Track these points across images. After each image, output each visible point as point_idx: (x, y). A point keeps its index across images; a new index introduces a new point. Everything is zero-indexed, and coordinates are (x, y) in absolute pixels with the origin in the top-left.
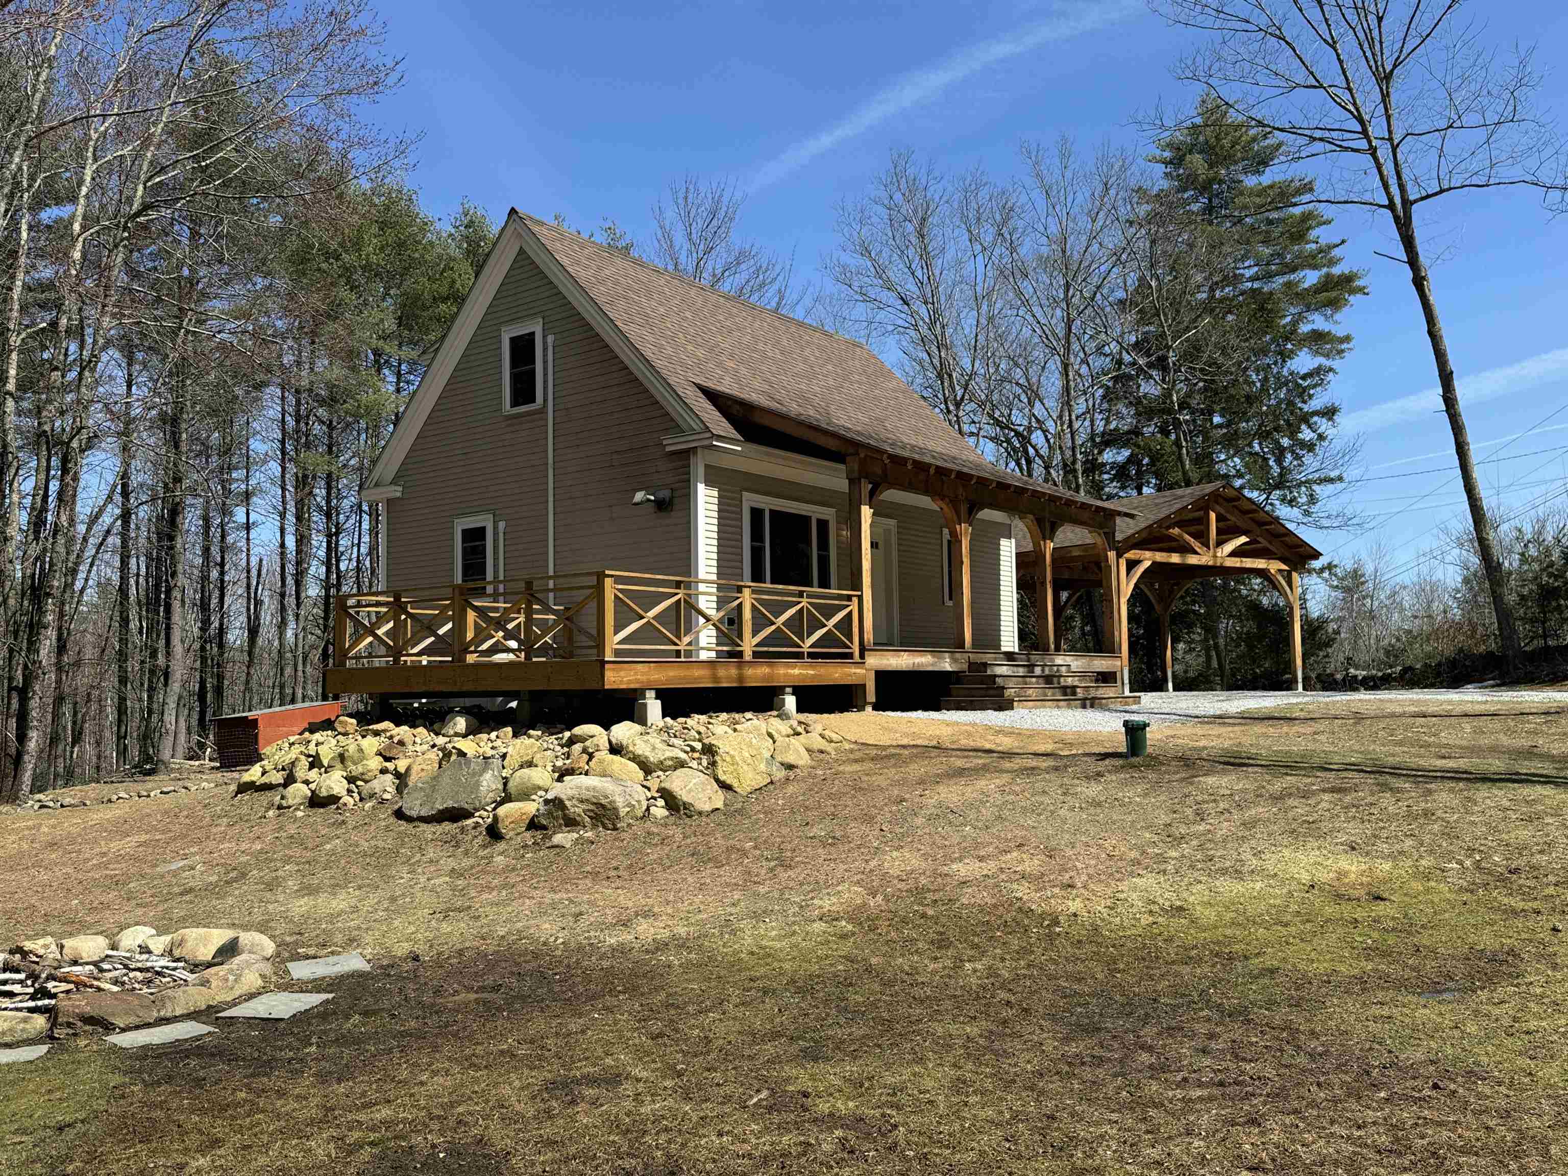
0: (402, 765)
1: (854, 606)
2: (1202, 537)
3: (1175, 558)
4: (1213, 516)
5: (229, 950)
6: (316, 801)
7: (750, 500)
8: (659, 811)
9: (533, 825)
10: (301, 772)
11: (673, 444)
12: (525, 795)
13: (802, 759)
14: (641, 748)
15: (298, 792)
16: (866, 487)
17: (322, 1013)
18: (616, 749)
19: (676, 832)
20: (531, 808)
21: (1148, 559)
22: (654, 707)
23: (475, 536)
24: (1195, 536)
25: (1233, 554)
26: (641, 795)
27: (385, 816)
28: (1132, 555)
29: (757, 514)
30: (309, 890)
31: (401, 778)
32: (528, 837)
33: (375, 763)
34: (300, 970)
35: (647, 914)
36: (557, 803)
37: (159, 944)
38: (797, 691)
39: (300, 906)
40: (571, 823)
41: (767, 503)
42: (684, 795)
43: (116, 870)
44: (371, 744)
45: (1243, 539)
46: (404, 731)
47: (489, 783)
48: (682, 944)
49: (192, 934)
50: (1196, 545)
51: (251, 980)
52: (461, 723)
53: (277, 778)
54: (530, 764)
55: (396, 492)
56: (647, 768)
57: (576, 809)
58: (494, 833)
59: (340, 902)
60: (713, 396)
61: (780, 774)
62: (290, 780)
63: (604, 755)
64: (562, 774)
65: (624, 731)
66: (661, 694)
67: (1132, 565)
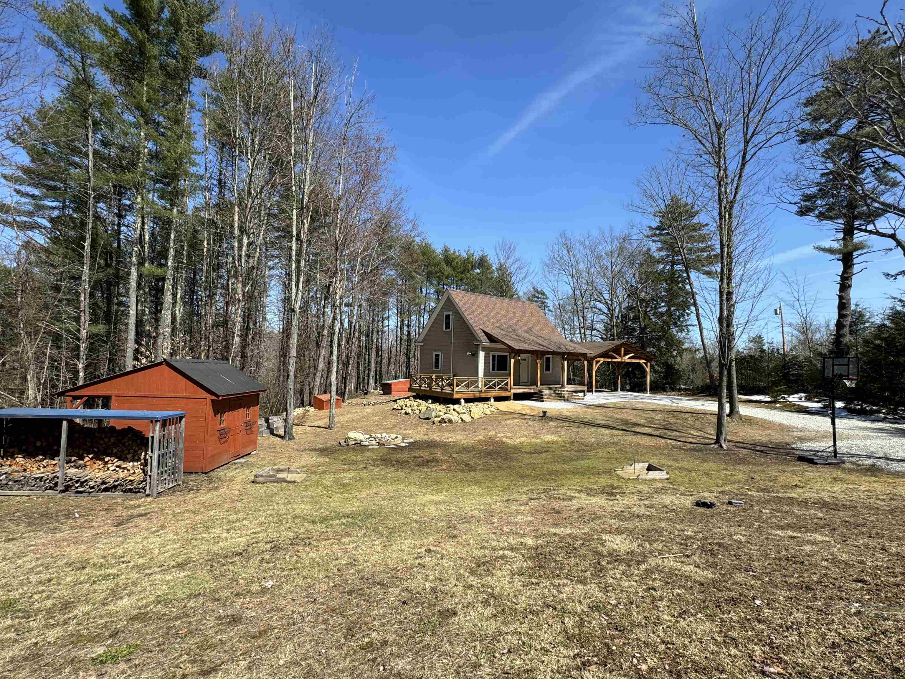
0: (420, 408)
1: (509, 380)
2: (620, 355)
3: (610, 360)
4: (623, 349)
5: (396, 437)
6: (406, 413)
7: (492, 353)
8: (460, 421)
9: (440, 422)
10: (404, 407)
11: (475, 343)
12: (439, 417)
13: (489, 413)
14: (458, 410)
15: (403, 411)
16: (513, 355)
17: (408, 446)
18: (454, 410)
19: (462, 425)
20: (439, 419)
21: (602, 360)
22: (463, 401)
23: (437, 356)
24: (617, 354)
25: (629, 358)
26: (457, 419)
27: (417, 417)
28: (598, 359)
29: (494, 356)
30: (405, 429)
31: (420, 410)
32: (439, 424)
33: (416, 407)
34: (405, 441)
35: (451, 438)
36: (443, 419)
37: (387, 436)
38: (494, 398)
39: (404, 432)
40: (445, 422)
41: (496, 354)
42: (464, 419)
43: (376, 423)
44: (416, 404)
45: (632, 354)
46: (421, 401)
47: (434, 414)
48: (454, 442)
49: (392, 435)
50: (617, 357)
51: (399, 442)
52: (430, 401)
53: (400, 408)
54: (440, 411)
55: (422, 344)
56: (459, 413)
57: (446, 420)
58: (434, 423)
59: (410, 432)
60: (485, 332)
61: (483, 415)
62: (402, 409)
63: (452, 411)
64: (445, 413)
65: (456, 407)
66: (464, 399)
67: (597, 362)
